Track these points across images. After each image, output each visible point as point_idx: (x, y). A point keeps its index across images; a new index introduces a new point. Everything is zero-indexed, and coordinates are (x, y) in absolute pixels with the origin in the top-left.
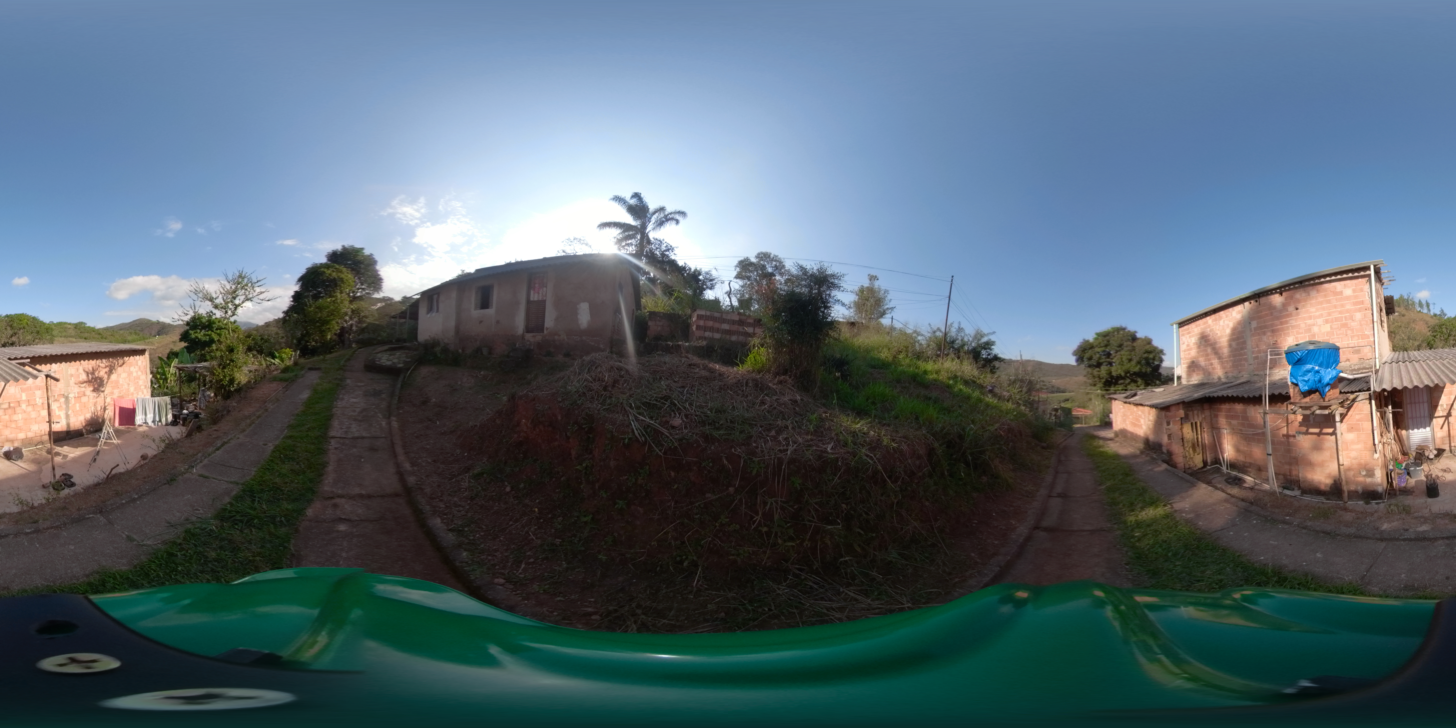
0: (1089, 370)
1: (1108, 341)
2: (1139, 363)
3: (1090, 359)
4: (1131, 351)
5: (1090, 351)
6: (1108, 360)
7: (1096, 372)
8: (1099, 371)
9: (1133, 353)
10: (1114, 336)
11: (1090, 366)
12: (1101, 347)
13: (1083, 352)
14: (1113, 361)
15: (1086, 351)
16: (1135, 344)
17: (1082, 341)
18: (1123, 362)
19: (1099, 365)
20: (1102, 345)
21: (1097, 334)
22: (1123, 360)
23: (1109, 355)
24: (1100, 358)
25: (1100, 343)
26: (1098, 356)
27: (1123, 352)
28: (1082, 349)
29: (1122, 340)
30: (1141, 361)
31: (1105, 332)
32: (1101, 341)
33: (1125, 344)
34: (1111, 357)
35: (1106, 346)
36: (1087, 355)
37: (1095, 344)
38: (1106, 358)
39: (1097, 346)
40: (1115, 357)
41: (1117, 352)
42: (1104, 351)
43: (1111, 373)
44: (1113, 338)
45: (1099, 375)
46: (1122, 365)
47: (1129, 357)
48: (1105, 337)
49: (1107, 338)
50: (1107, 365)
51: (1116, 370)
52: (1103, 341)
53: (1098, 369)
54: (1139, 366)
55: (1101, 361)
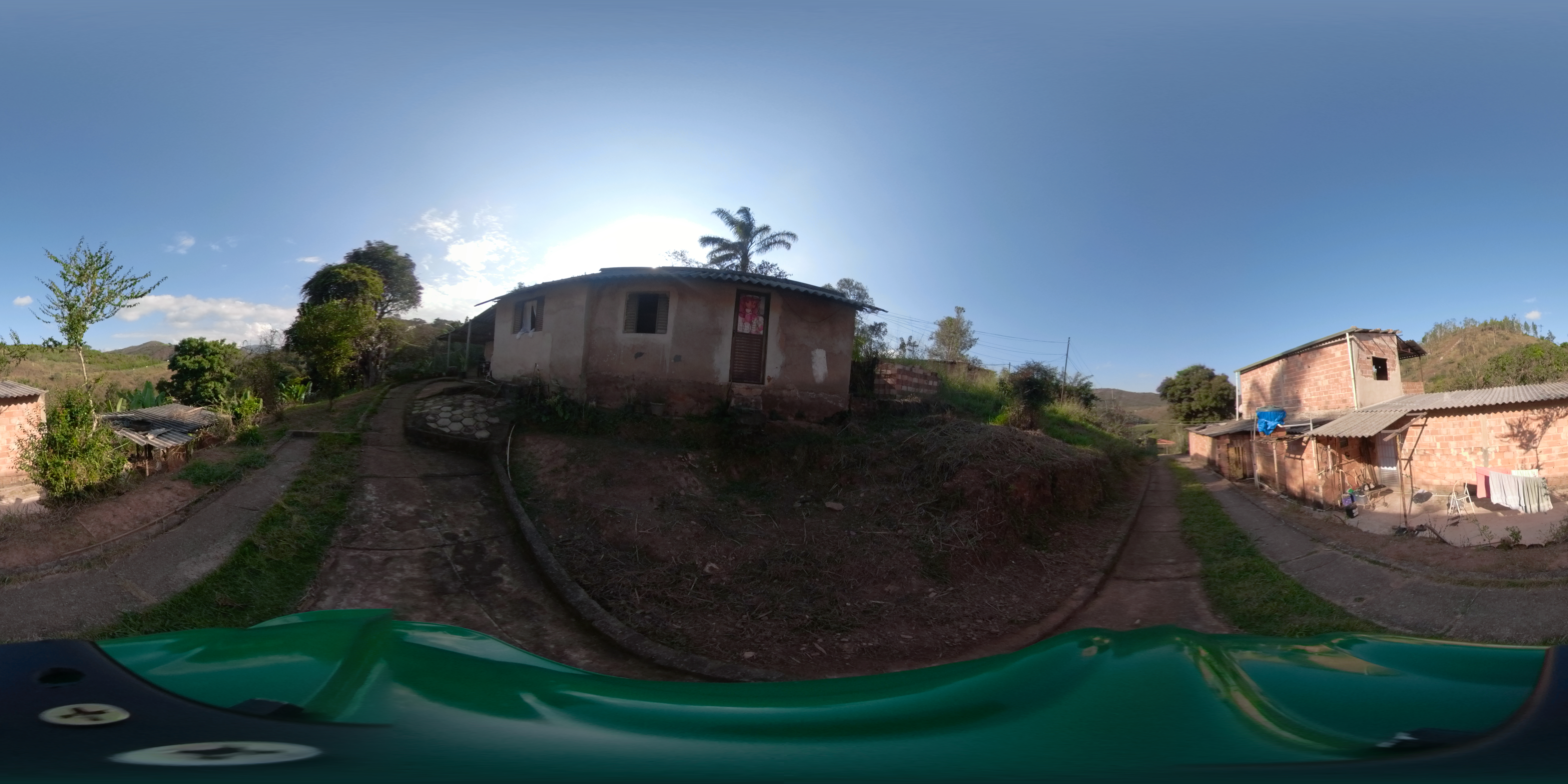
0: (1172, 404)
1: (1188, 379)
2: (1215, 399)
3: (1173, 395)
4: (1208, 389)
5: (1172, 388)
6: (1188, 396)
7: (1177, 407)
8: (1180, 406)
9: (1209, 390)
10: (1193, 374)
11: (1172, 401)
12: (1182, 385)
13: (1167, 388)
14: (1192, 397)
15: (1169, 388)
16: (1212, 382)
17: (1165, 379)
18: (1201, 398)
19: (1180, 400)
20: (1183, 383)
21: (1179, 373)
22: (1201, 396)
23: (1188, 391)
24: (1181, 395)
25: (1181, 381)
26: (1179, 392)
27: (1201, 390)
28: (1165, 386)
29: (1200, 379)
30: (1217, 397)
31: (1185, 370)
32: (1182, 379)
33: (1203, 382)
34: (1191, 393)
35: (1187, 383)
36: (1169, 392)
37: (1176, 382)
38: (1186, 394)
39: (1178, 384)
40: (1194, 393)
41: (1195, 389)
42: (1185, 388)
43: (1190, 407)
44: (1192, 377)
45: (1181, 409)
46: (1200, 401)
47: (1206, 394)
48: (1186, 375)
49: (1188, 376)
50: (1187, 401)
51: (1195, 406)
52: (1184, 379)
53: (1179, 404)
54: (1215, 402)
55: (1182, 397)
